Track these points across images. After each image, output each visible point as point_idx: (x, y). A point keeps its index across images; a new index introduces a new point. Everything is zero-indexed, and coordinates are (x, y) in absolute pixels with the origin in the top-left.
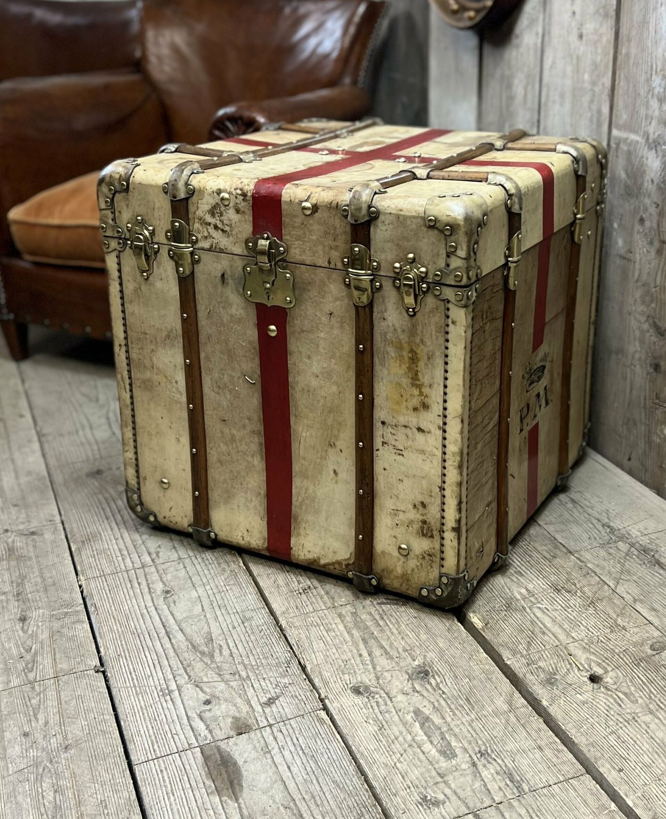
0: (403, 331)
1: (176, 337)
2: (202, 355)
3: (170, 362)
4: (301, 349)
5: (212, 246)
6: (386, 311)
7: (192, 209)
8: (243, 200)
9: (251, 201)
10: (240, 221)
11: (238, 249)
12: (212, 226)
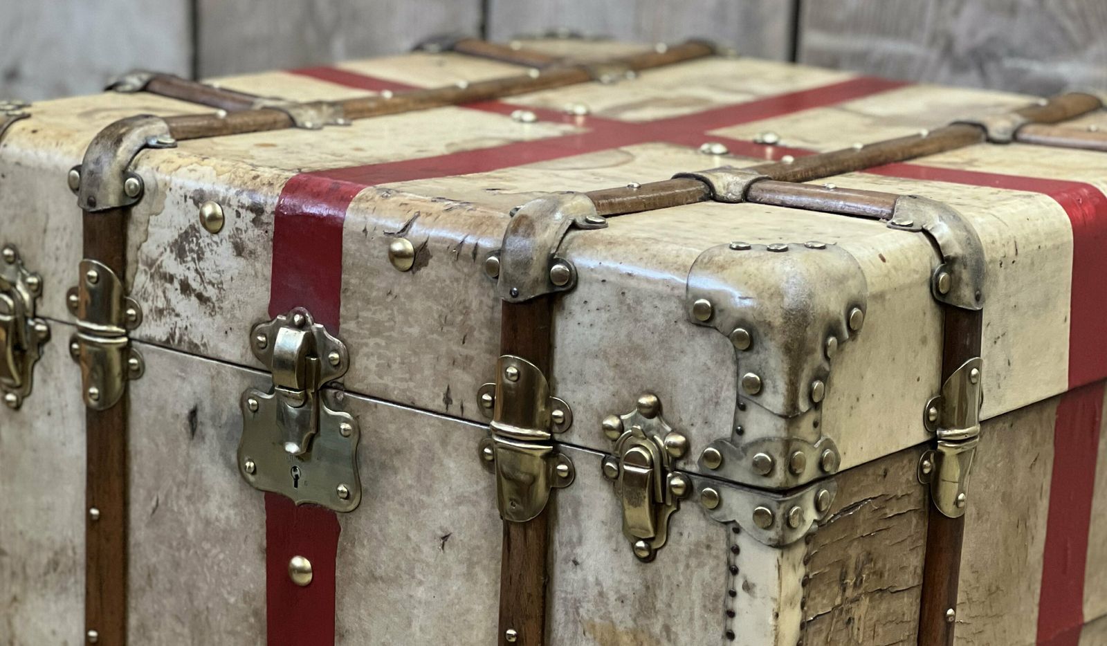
0: (622, 600)
1: (71, 570)
2: (133, 621)
3: (54, 633)
4: (367, 626)
5: (172, 336)
6: (580, 541)
7: (134, 236)
8: (254, 221)
9: (271, 228)
10: (242, 276)
11: (235, 348)
12: (177, 284)
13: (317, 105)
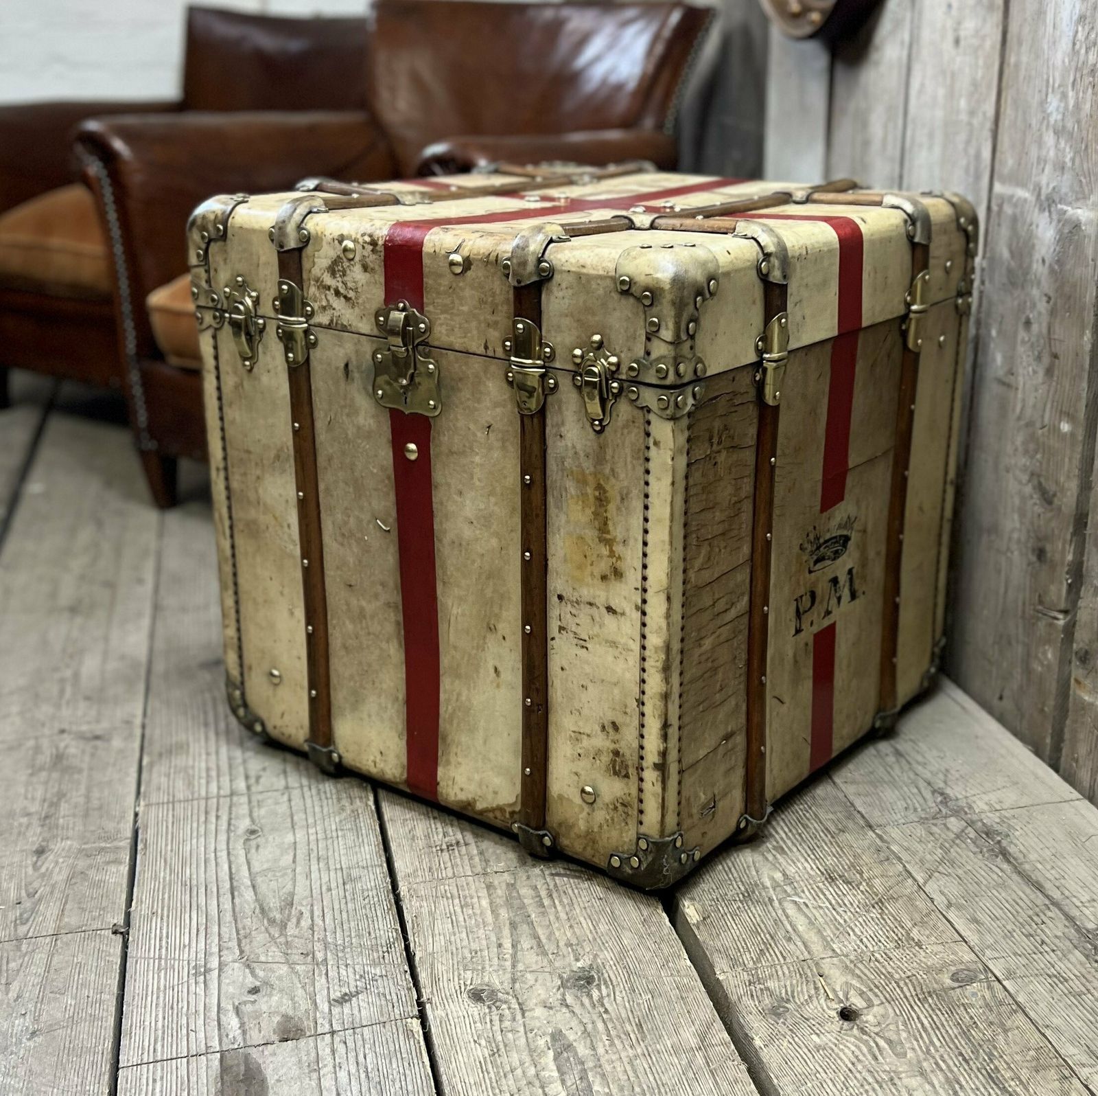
0: (587, 455)
1: (287, 460)
2: (322, 487)
3: (281, 495)
4: (449, 480)
5: (332, 321)
6: (563, 424)
7: (306, 264)
8: (372, 251)
9: (382, 254)
10: (368, 283)
11: (366, 326)
12: (332, 291)
13: (413, 193)
